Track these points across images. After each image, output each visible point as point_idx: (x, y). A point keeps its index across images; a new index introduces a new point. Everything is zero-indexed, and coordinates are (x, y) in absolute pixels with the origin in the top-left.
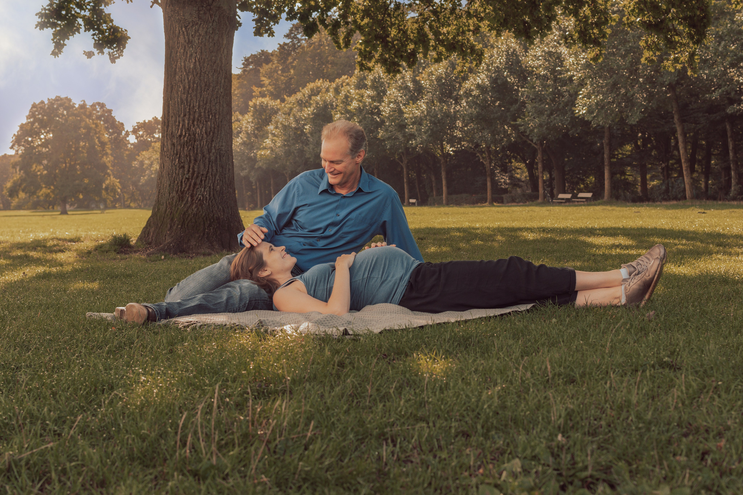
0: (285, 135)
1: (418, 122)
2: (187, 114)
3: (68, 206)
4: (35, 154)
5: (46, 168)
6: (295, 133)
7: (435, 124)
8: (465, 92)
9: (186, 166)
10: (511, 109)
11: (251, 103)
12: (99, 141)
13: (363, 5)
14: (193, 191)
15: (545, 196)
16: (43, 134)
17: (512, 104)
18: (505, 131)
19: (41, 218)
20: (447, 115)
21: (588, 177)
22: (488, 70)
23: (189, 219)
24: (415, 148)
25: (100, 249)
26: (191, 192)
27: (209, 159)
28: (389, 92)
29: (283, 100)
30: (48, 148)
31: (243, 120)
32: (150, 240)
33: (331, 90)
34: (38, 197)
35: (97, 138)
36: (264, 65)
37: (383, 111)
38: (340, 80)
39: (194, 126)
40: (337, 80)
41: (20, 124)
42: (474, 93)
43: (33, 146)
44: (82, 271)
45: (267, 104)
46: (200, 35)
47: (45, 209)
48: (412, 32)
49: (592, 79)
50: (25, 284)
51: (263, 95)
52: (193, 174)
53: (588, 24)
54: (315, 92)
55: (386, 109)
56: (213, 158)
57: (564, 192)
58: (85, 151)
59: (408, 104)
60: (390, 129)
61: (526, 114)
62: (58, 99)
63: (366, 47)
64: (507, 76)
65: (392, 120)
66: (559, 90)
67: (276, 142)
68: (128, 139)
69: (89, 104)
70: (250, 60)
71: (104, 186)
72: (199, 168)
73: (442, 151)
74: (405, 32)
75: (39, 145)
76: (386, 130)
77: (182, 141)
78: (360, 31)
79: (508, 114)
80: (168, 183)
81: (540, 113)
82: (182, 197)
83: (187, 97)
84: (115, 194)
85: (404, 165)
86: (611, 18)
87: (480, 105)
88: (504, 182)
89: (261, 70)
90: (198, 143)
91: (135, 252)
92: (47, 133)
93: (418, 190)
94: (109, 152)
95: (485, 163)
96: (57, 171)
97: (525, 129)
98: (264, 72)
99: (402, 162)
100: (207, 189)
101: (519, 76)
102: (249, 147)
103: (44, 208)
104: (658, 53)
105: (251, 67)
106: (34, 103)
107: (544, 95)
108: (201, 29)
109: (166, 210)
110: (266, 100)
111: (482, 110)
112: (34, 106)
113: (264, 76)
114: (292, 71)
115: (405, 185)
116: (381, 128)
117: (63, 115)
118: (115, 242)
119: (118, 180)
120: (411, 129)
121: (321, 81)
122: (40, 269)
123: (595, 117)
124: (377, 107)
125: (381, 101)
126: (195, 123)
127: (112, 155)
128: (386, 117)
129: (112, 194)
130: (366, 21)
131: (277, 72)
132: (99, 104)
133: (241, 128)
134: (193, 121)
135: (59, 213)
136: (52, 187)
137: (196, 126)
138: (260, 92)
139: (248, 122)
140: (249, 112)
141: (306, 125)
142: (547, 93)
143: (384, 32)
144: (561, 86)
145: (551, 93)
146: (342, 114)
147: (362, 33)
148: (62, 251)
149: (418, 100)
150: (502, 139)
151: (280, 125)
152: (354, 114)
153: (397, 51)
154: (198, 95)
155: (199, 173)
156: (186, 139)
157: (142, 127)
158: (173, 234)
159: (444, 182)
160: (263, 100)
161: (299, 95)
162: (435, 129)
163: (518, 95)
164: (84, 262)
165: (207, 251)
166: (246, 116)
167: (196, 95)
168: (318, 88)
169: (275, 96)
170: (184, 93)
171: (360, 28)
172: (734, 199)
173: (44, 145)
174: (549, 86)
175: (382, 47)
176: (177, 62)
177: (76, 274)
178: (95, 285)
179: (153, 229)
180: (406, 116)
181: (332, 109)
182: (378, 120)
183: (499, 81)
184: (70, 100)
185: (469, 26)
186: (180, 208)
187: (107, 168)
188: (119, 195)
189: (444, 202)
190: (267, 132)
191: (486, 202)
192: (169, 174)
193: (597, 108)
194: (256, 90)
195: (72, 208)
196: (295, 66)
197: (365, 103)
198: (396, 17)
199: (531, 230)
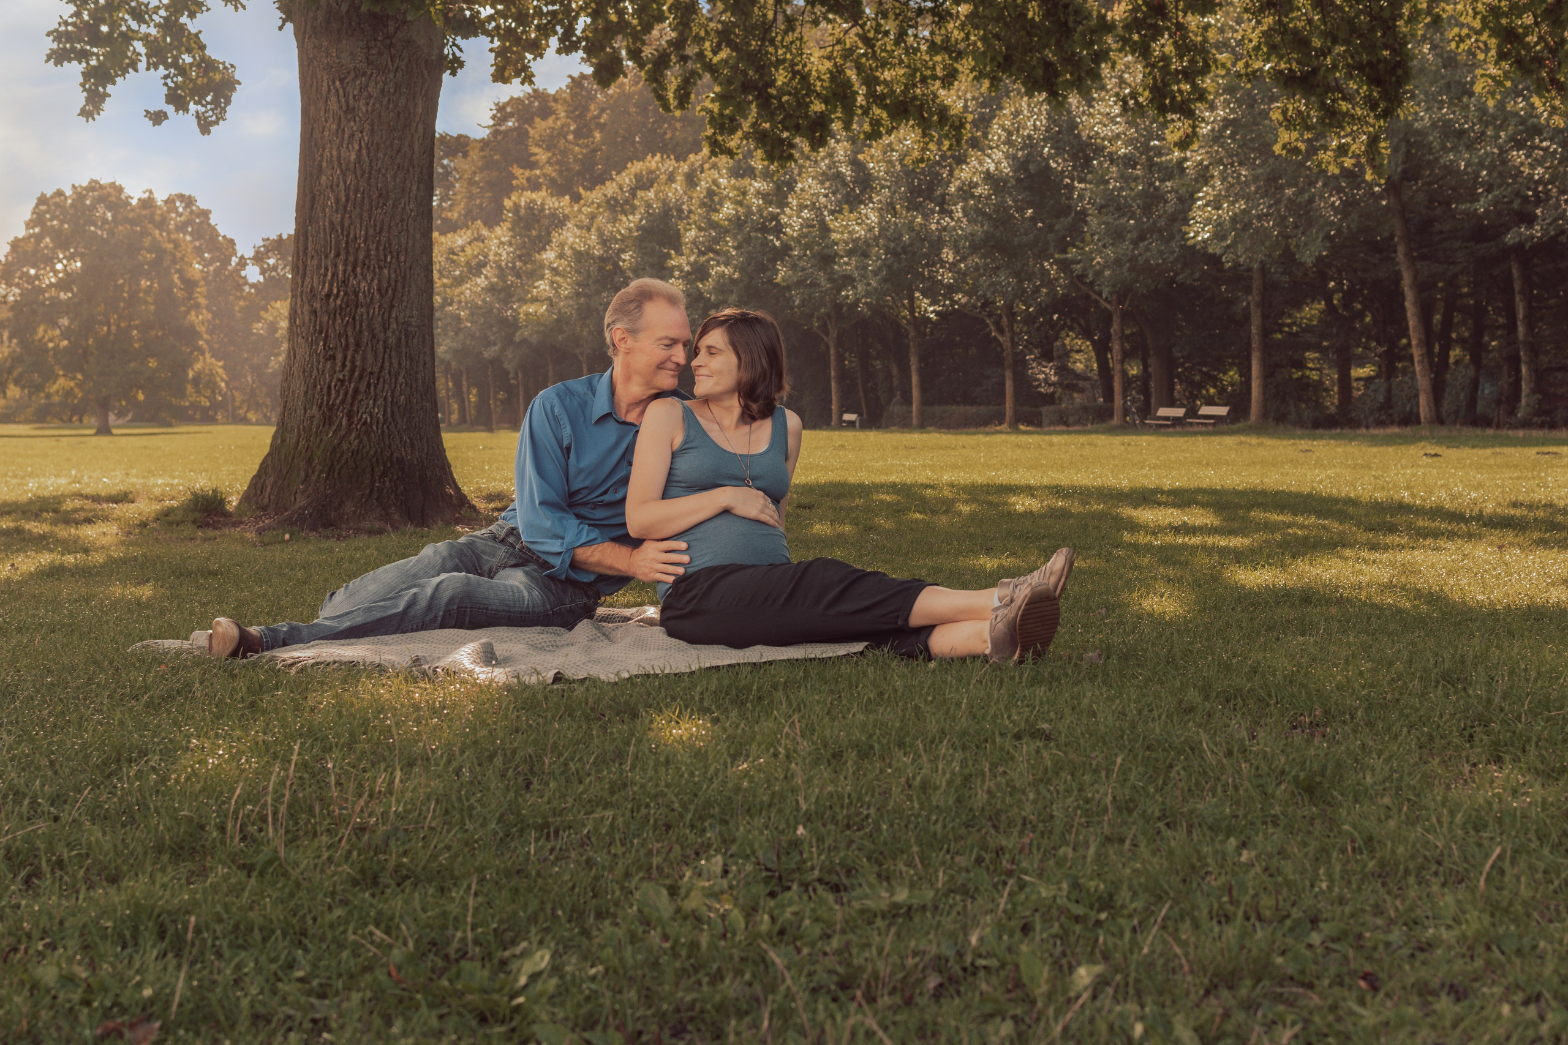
0: (578, 272)
1: (860, 249)
2: (343, 252)
3: (112, 418)
4: (43, 303)
5: (66, 334)
6: (600, 269)
7: (895, 254)
8: (960, 189)
9: (339, 356)
10: (1057, 227)
11: (508, 203)
12: (182, 278)
13: (720, 22)
14: (352, 405)
15: (1126, 412)
16: (60, 261)
17: (1058, 217)
18: (1045, 273)
19: (52, 442)
20: (922, 236)
21: (1225, 373)
22: (1009, 142)
23: (343, 461)
24: (856, 304)
25: (165, 516)
26: (347, 407)
27: (385, 342)
28: (800, 185)
29: (576, 198)
30: (71, 291)
31: (490, 239)
32: (266, 501)
33: (679, 178)
34: (48, 396)
35: (177, 271)
36: (537, 120)
37: (786, 225)
38: (699, 157)
39: (356, 276)
40: (692, 157)
41: (11, 239)
42: (978, 191)
43: (39, 287)
44: (124, 561)
45: (543, 204)
46: (370, 96)
47: (64, 422)
48: (819, 78)
49: (1225, 166)
50: (14, 587)
51: (535, 186)
52: (352, 371)
53: (1169, 73)
54: (644, 182)
55: (793, 222)
56: (392, 341)
57: (1172, 404)
58: (150, 299)
59: (840, 212)
60: (802, 264)
61: (1088, 238)
62: (94, 186)
63: (723, 107)
64: (1050, 156)
65: (806, 244)
66: (1157, 189)
67: (560, 286)
68: (243, 273)
69: (160, 197)
70: (509, 110)
71: (191, 374)
72: (364, 359)
73: (912, 311)
74: (805, 78)
75: (51, 285)
76: (794, 267)
77: (332, 306)
78: (712, 74)
79: (1051, 237)
80: (303, 388)
81: (1118, 235)
82: (330, 418)
83: (342, 219)
84: (213, 393)
85: (831, 341)
86: (1216, 61)
87: (990, 217)
88: (1046, 380)
89: (532, 132)
90: (363, 310)
91: (235, 525)
92: (69, 260)
93: (861, 394)
94: (203, 301)
95: (1001, 339)
96: (91, 341)
97: (1085, 269)
98: (537, 137)
99: (827, 334)
100: (380, 401)
101: (1074, 157)
102: (502, 296)
103: (61, 419)
104: (1308, 135)
105: (510, 124)
106: (43, 195)
107: (1125, 198)
108: (372, 84)
109: (298, 443)
110: (538, 197)
111: (996, 227)
112: (42, 200)
113: (537, 145)
114: (598, 135)
115: (833, 384)
116: (782, 260)
117: (105, 221)
118: (196, 505)
119: (221, 364)
120: (846, 265)
121: (658, 157)
122: (46, 559)
123: (1228, 247)
124: (775, 217)
125: (783, 204)
126: (359, 270)
127: (208, 308)
128: (792, 238)
129: (208, 393)
130: (723, 54)
131: (565, 138)
132: (181, 197)
133: (486, 256)
134: (354, 270)
135: (93, 431)
136: (79, 376)
137: (360, 277)
138: (528, 179)
139: (502, 243)
140: (504, 221)
141: (624, 251)
142: (1133, 194)
143: (762, 76)
144: (1162, 181)
145: (1140, 195)
146: (700, 229)
147: (715, 79)
148: (88, 521)
149: (861, 202)
150: (1037, 290)
151: (568, 252)
152: (727, 231)
153: (788, 116)
154: (365, 214)
155: (363, 370)
156: (339, 302)
157: (273, 249)
158: (310, 490)
159: (915, 379)
160: (534, 196)
161: (610, 189)
162: (896, 266)
163: (1070, 198)
164: (131, 544)
165: (377, 525)
166: (498, 230)
167: (361, 216)
168: (651, 172)
169: (560, 188)
170: (337, 211)
171: (711, 68)
172: (1526, 424)
173: (63, 285)
174: (1136, 179)
175: (758, 106)
176: (324, 149)
177: (114, 569)
178: (146, 592)
179: (272, 479)
180: (835, 236)
181: (681, 219)
182: (777, 243)
183: (1032, 168)
184: (120, 189)
185: (934, 68)
186: (325, 438)
187: (198, 335)
188: (224, 396)
189: (915, 421)
190: (542, 266)
191: (1001, 424)
192: (304, 371)
193: (1235, 229)
194: (520, 174)
195: (120, 422)
196: (605, 125)
197: (749, 207)
198: (786, 47)
199: (1029, 490)
